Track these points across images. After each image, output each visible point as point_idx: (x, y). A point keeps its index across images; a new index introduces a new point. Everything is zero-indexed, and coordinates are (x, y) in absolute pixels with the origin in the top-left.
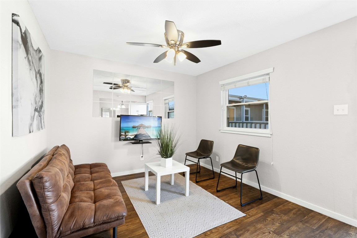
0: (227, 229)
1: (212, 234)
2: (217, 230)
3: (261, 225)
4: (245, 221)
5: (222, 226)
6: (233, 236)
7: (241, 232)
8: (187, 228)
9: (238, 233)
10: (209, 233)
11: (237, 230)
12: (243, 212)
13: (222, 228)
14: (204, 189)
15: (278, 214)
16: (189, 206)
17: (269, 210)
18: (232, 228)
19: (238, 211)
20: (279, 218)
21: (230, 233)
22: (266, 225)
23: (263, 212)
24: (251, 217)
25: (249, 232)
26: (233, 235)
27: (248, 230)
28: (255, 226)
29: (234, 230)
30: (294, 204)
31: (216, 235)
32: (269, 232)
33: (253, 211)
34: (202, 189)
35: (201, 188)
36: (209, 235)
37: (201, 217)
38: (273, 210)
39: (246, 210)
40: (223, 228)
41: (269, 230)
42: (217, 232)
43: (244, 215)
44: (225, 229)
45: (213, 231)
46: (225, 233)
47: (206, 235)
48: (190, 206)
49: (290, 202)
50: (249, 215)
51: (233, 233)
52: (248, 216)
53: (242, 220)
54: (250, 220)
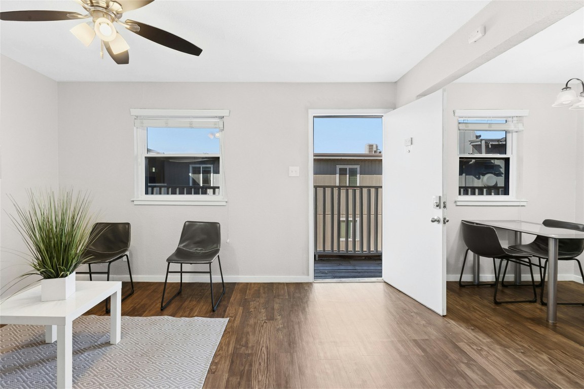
0: (228, 347)
1: (219, 366)
2: (219, 357)
3: (252, 319)
4: (235, 326)
5: (219, 348)
6: (242, 350)
7: (244, 340)
8: (178, 384)
9: (243, 343)
10: (214, 367)
11: (238, 341)
12: (223, 317)
13: (222, 350)
14: (136, 316)
15: (254, 301)
16: (142, 355)
17: (243, 301)
18: (231, 342)
19: (217, 319)
20: (258, 303)
21: (235, 348)
22: (255, 317)
23: (240, 305)
24: (235, 317)
25: (250, 334)
26: (241, 348)
27: (248, 333)
28: (248, 325)
29: (236, 343)
30: (255, 283)
31: (225, 363)
32: (265, 322)
33: (231, 310)
34: (131, 318)
35: (128, 317)
36: (216, 369)
37: (181, 357)
38: (245, 299)
39: (223, 313)
40: (224, 349)
41: (263, 320)
42: (221, 358)
43: (226, 320)
44: (226, 349)
45: (216, 361)
46: (231, 353)
47: (214, 373)
48: (144, 354)
49: (251, 283)
50: (232, 317)
51: (238, 347)
52: (233, 319)
53: (231, 327)
54: (239, 322)
